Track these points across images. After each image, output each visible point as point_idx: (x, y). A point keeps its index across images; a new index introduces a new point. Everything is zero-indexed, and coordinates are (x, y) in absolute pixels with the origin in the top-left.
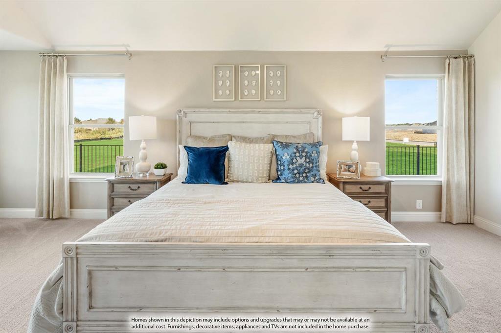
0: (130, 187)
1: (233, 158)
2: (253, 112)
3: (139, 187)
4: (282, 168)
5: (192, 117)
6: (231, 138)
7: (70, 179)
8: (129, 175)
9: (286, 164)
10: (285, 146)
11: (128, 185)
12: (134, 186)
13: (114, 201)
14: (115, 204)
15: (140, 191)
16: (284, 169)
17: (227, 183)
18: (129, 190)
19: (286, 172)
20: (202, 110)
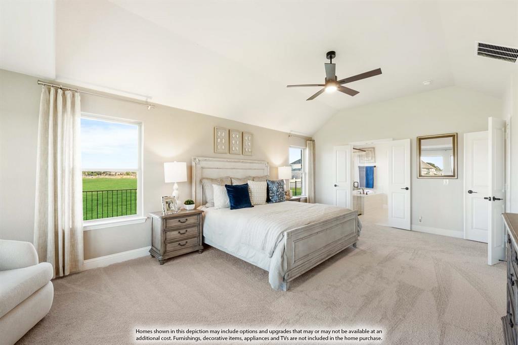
0: (179, 221)
1: (252, 190)
2: (239, 162)
3: (187, 220)
4: (273, 194)
5: (203, 164)
6: (248, 178)
7: (84, 227)
8: (175, 211)
9: (275, 192)
10: (273, 182)
11: (178, 219)
12: (182, 220)
13: (167, 235)
14: (167, 237)
15: (188, 222)
16: (274, 195)
17: (253, 206)
18: (180, 223)
19: (275, 196)
20: (210, 159)
